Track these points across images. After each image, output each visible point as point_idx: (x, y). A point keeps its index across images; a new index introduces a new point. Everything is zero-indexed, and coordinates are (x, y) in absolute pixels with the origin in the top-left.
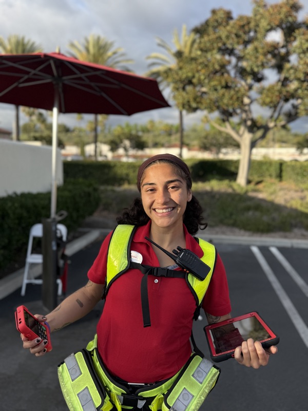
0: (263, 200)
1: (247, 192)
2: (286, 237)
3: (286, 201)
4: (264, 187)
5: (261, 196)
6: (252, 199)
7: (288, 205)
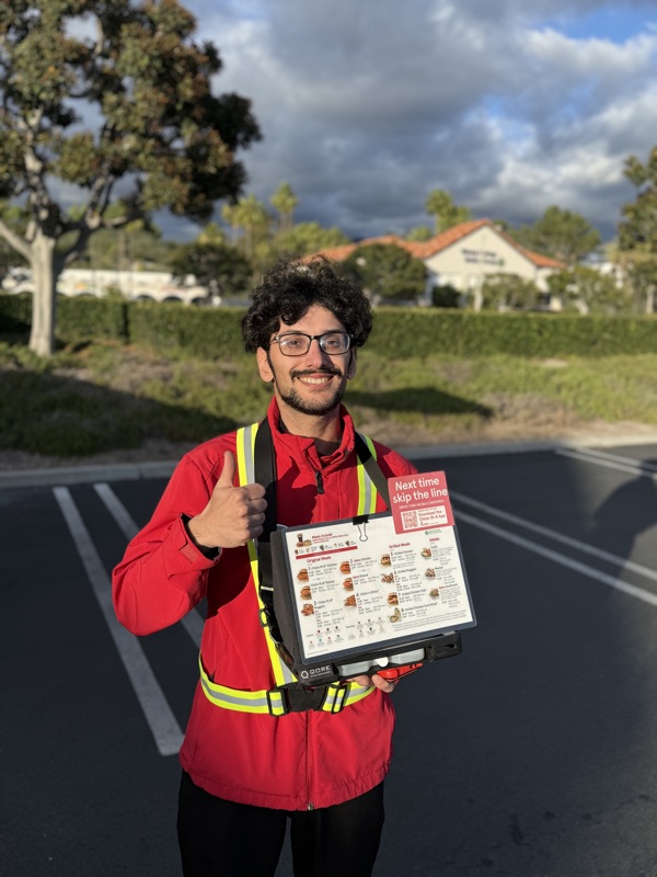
0: (87, 385)
1: (49, 368)
2: (129, 460)
3: (132, 383)
4: (91, 356)
5: (82, 375)
6: (62, 382)
7: (138, 392)
